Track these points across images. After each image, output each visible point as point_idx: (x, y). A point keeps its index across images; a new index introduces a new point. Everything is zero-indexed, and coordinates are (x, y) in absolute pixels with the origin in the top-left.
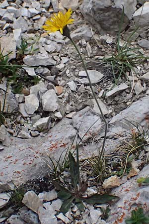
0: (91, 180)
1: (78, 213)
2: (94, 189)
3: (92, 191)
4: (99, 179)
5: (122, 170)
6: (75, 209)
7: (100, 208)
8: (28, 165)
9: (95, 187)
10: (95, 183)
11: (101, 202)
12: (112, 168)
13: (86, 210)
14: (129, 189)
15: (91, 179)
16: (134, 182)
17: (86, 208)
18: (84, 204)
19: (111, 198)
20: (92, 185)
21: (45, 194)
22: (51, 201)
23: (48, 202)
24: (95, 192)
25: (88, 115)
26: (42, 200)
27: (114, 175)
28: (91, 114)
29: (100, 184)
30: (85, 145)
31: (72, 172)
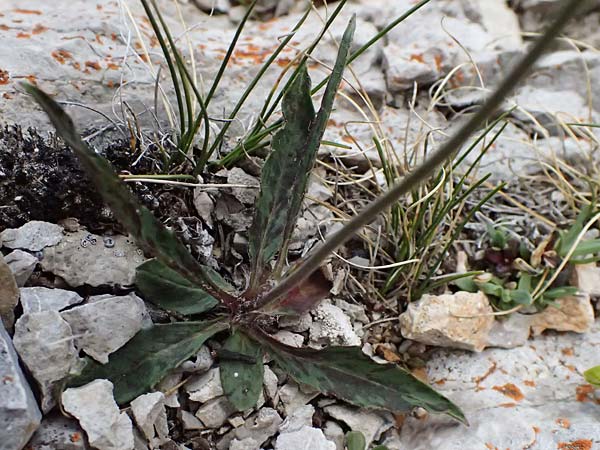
0: (355, 271)
1: (212, 415)
2: (354, 321)
3: (339, 322)
4: (400, 278)
5: (524, 281)
6: (205, 391)
7: (345, 427)
8: (76, 66)
9: (360, 308)
10: (372, 289)
11: (359, 400)
12: (479, 255)
13: (268, 415)
14: (523, 389)
15: (359, 262)
16: (554, 362)
17: (268, 403)
18: (270, 377)
19: (417, 398)
20: (351, 296)
21: (71, 239)
22: (86, 291)
23: (65, 286)
24: (353, 338)
25: (449, 14)
26: (30, 260)
27: (475, 289)
28: (461, 15)
29: (392, 304)
30: (392, 105)
31: (273, 183)
